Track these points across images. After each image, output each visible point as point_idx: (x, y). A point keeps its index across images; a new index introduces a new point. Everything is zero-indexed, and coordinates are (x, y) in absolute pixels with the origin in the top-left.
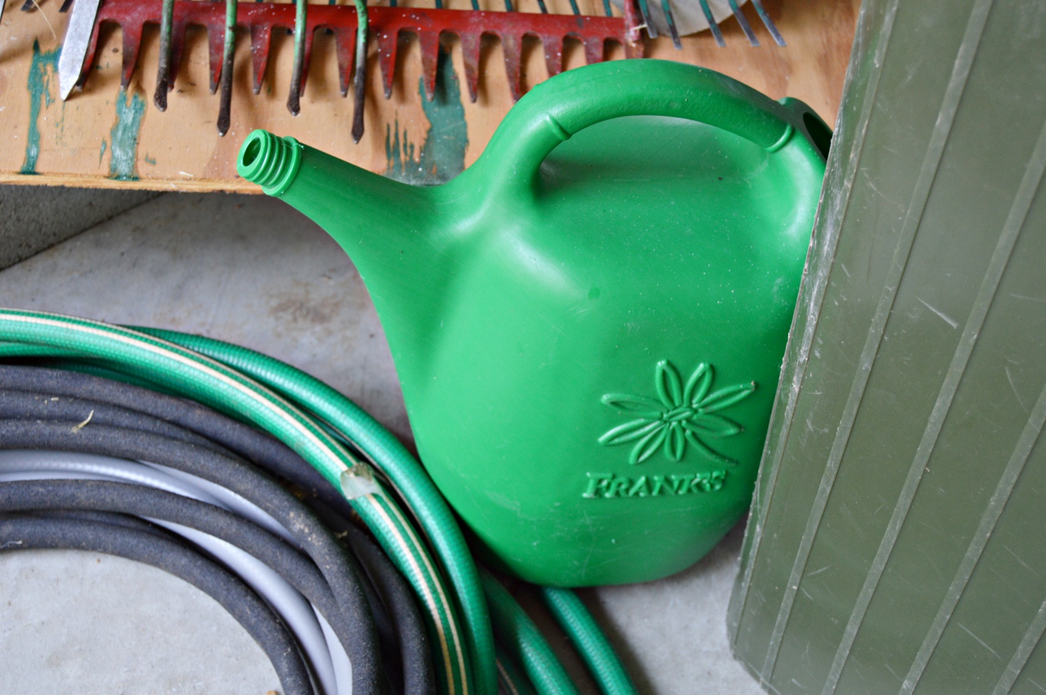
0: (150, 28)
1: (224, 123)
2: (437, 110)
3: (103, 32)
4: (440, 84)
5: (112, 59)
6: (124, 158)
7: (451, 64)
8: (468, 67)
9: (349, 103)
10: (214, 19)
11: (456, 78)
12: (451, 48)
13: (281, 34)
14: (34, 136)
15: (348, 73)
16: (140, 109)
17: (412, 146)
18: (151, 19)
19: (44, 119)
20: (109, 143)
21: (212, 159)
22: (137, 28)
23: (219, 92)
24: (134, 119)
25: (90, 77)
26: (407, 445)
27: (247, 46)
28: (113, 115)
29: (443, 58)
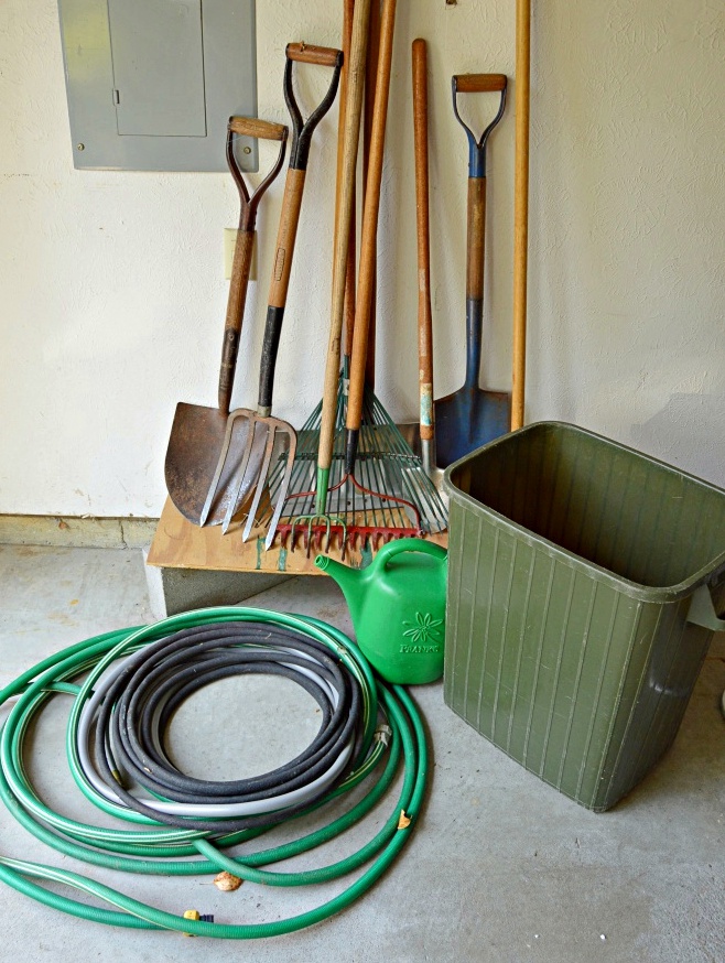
0: (288, 532)
1: (308, 556)
2: (365, 554)
3: (277, 533)
4: (366, 547)
5: (278, 540)
6: (282, 566)
7: (369, 541)
8: (373, 542)
9: (341, 551)
10: (305, 530)
11: (370, 545)
12: (369, 537)
13: (323, 533)
14: (259, 560)
15: (341, 544)
16: (286, 553)
17: (357, 561)
18: (289, 530)
19: (261, 555)
20: (278, 562)
21: (306, 566)
22: (285, 532)
23: (307, 548)
24: (285, 555)
25: (273, 545)
26: (355, 644)
27: (314, 536)
28: (280, 555)
29: (367, 540)
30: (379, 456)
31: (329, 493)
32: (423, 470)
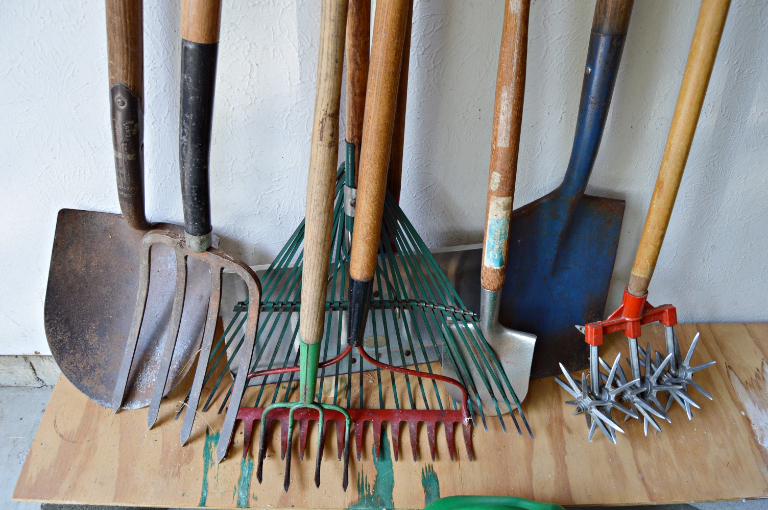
0: (256, 423)
2: (381, 464)
3: (237, 425)
4: (382, 449)
5: (240, 438)
6: (244, 497)
7: (387, 436)
8: (394, 439)
10: (284, 418)
11: (389, 444)
12: (386, 426)
13: (313, 423)
14: (205, 485)
15: (341, 445)
16: (251, 467)
17: (369, 486)
18: (257, 418)
19: (209, 474)
20: (237, 488)
21: (282, 496)
22: (251, 423)
23: (285, 459)
24: (248, 473)
25: (231, 451)
27: (298, 429)
28: (239, 471)
29: (383, 432)
30: (406, 304)
31: (320, 370)
32: (479, 331)
